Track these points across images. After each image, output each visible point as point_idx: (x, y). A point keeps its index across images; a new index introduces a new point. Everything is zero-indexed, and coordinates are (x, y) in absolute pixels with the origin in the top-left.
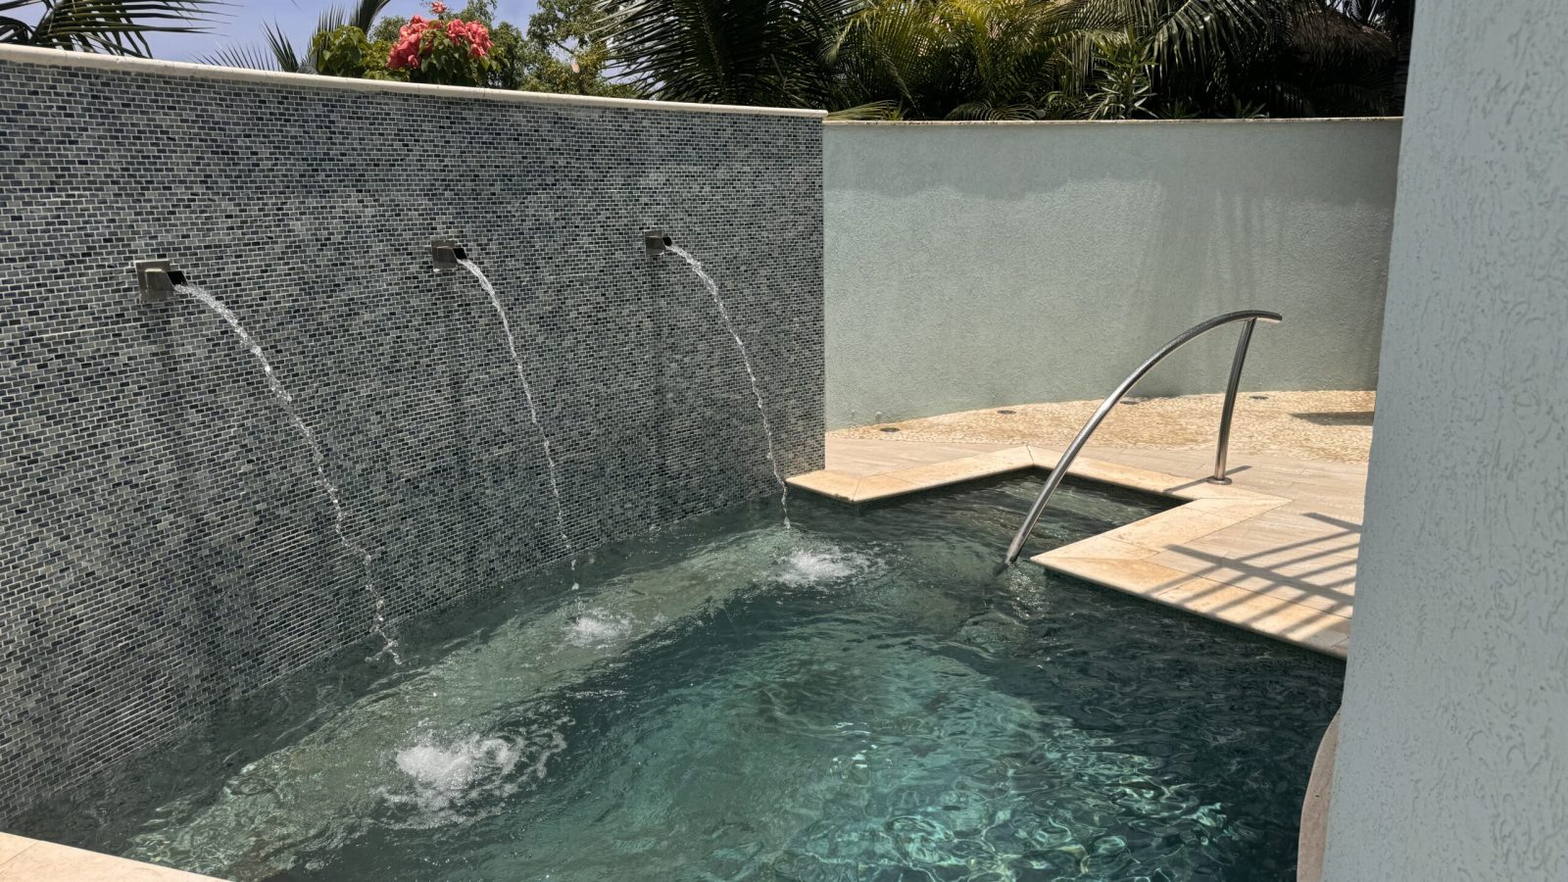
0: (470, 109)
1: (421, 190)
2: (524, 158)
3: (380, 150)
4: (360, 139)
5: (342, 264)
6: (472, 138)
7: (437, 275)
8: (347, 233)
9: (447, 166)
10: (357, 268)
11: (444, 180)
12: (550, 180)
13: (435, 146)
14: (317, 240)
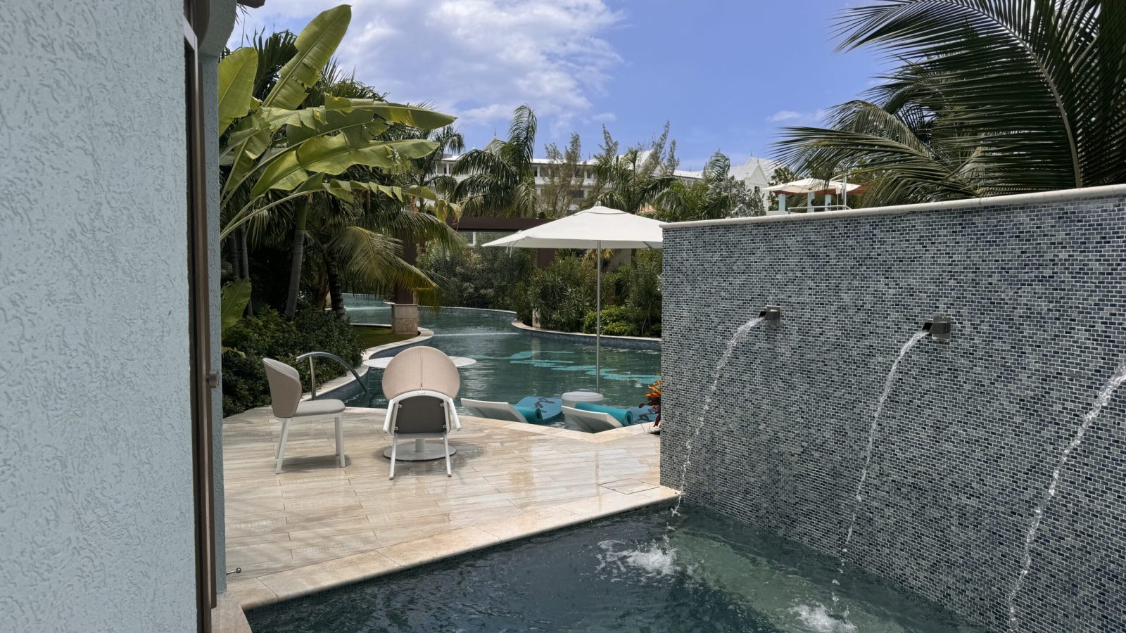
0: (979, 216)
1: (931, 279)
2: (1022, 253)
3: (905, 251)
4: (892, 244)
5: (869, 323)
6: (978, 238)
7: (935, 342)
8: (875, 304)
9: (954, 261)
10: (878, 327)
11: (951, 272)
12: (1047, 273)
13: (947, 246)
14: (856, 306)
